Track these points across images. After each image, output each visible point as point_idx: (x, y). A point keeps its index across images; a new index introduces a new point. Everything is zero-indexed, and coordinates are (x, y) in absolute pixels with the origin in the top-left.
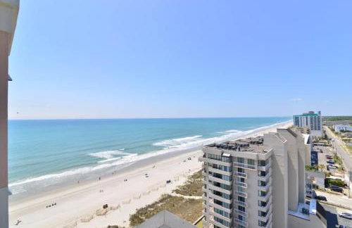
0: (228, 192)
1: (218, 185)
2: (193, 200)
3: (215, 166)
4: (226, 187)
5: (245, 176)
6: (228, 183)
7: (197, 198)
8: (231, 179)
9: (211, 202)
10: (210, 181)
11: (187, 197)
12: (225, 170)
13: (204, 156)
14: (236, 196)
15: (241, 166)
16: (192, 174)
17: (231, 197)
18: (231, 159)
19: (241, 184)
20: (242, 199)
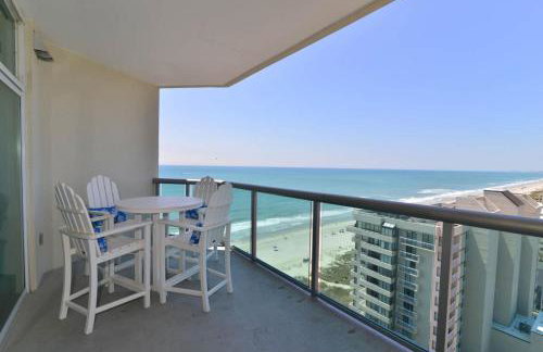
0: (388, 280)
1: (375, 268)
2: (339, 289)
3: (371, 241)
4: (386, 272)
5: (416, 258)
6: (389, 267)
7: (346, 287)
8: (395, 261)
9: (363, 291)
10: (363, 262)
12: (386, 248)
13: (356, 225)
14: (402, 286)
15: (411, 243)
17: (393, 288)
18: (396, 232)
19: (409, 271)
20: (409, 293)
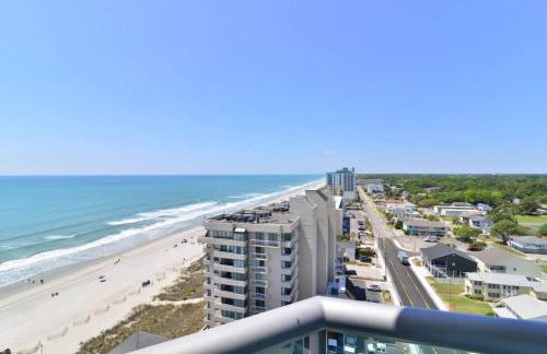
0: (242, 284)
1: (228, 275)
2: (190, 305)
3: (223, 249)
4: (240, 277)
5: (264, 257)
6: (242, 270)
7: (195, 301)
8: (247, 264)
9: (218, 302)
10: (216, 272)
11: (179, 303)
12: (239, 252)
13: (207, 235)
14: (253, 287)
15: (259, 243)
16: (187, 265)
17: (246, 290)
18: (247, 234)
19: (260, 270)
20: (260, 290)
